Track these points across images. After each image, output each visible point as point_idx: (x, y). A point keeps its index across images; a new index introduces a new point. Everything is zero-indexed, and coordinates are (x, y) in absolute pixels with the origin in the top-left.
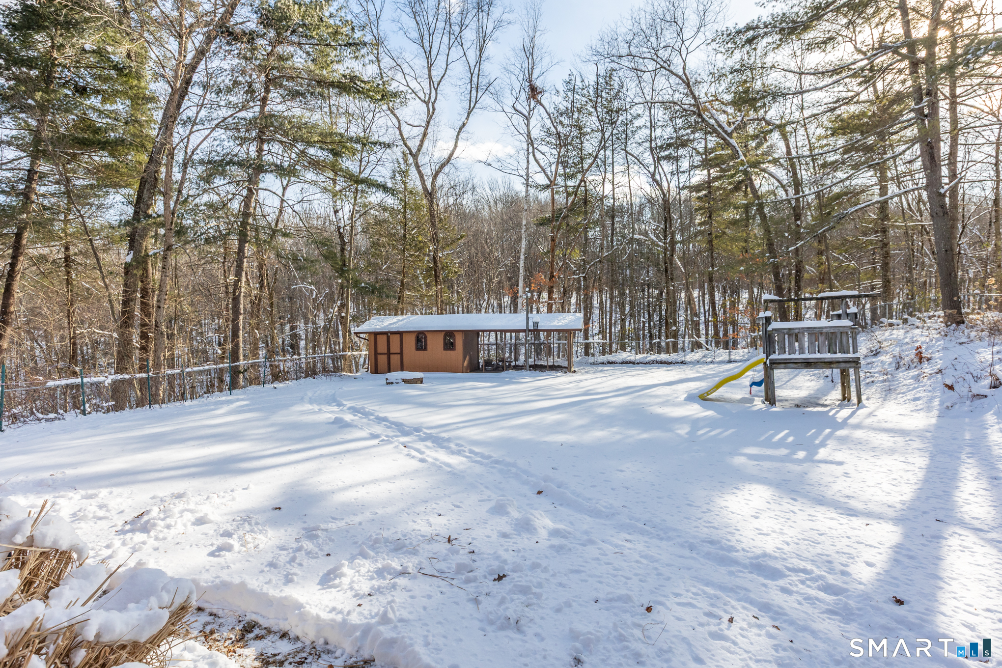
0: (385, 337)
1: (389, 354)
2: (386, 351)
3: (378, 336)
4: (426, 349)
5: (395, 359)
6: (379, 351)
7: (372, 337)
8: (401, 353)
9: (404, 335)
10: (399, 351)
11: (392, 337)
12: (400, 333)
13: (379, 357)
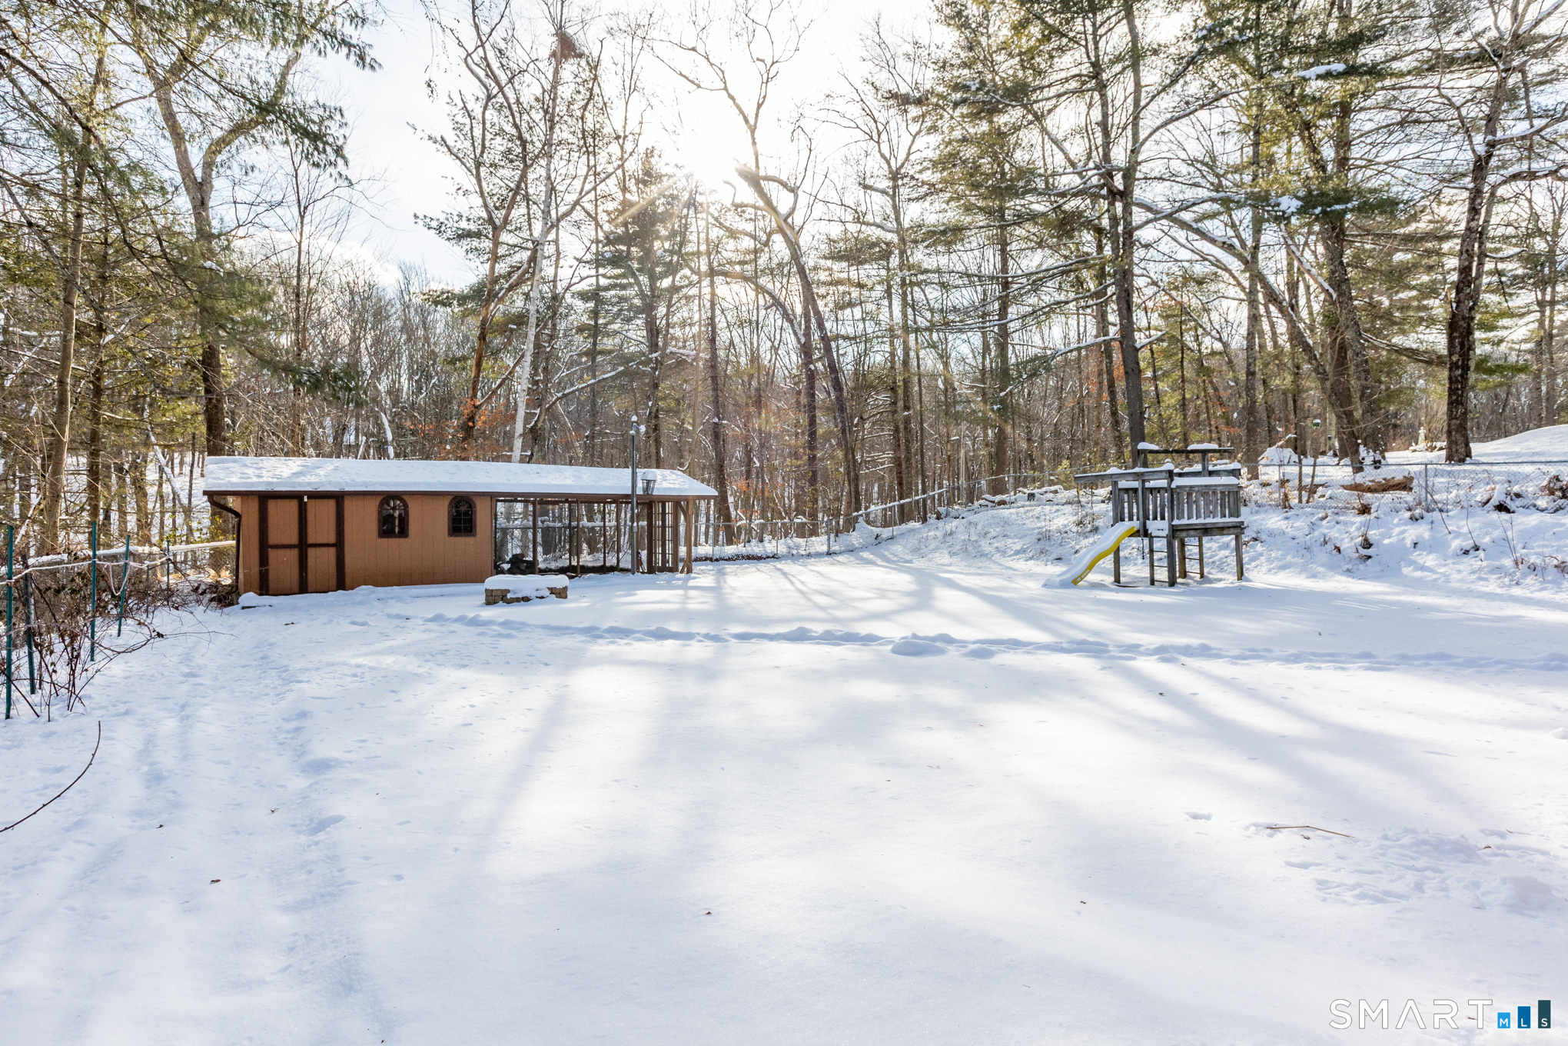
0: (293, 505)
1: (303, 546)
2: (294, 539)
3: (272, 505)
4: (403, 532)
5: (322, 561)
6: (273, 539)
7: (254, 506)
8: (339, 545)
9: (348, 504)
10: (332, 539)
11: (314, 508)
12: (338, 498)
13: (273, 554)
